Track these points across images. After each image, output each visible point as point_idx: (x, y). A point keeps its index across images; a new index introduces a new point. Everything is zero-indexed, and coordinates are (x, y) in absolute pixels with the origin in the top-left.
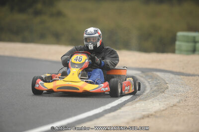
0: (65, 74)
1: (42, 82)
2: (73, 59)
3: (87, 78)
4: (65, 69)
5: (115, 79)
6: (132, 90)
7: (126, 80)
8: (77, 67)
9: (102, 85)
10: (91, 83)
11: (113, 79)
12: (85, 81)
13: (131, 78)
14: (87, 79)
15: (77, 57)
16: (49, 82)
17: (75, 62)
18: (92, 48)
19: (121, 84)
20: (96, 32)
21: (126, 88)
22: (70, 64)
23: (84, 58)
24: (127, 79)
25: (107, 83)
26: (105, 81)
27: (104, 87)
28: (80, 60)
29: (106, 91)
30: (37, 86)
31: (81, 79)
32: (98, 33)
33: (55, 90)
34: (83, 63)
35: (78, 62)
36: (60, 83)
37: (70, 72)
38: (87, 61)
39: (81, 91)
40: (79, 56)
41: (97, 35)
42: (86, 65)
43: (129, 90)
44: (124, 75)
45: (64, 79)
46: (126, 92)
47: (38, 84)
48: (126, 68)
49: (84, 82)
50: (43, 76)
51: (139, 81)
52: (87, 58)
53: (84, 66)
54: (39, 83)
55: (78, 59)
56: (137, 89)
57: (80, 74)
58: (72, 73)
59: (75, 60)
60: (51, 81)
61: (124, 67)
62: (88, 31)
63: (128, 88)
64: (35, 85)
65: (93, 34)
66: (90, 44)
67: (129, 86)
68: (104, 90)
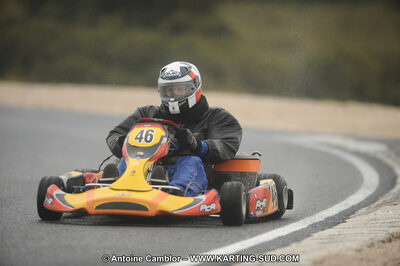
0: (112, 173)
1: (60, 192)
2: (132, 138)
4: (114, 160)
5: (235, 183)
6: (273, 208)
7: (258, 184)
8: (141, 157)
9: (203, 197)
10: (175, 193)
11: (229, 183)
12: (163, 190)
13: (271, 181)
14: (166, 184)
15: (142, 132)
16: (78, 192)
17: (136, 143)
18: (177, 110)
19: (248, 195)
20: (185, 71)
21: (259, 204)
22: (125, 148)
23: (158, 134)
24: (262, 182)
25: (213, 192)
26: (209, 189)
27: (207, 202)
29: (213, 212)
30: (49, 201)
31: (153, 183)
32: (190, 73)
33: (92, 210)
34: (156, 146)
35: (143, 144)
36: (104, 193)
38: (165, 140)
39: (151, 212)
40: (146, 128)
41: (187, 78)
42: (164, 150)
43: (265, 209)
44: (255, 174)
45: (112, 185)
46: (259, 214)
47: (52, 197)
48: (257, 156)
49: (159, 191)
50: (64, 178)
51: (289, 186)
52: (164, 134)
53: (158, 152)
54: (54, 194)
55: (144, 136)
56: (286, 206)
57: (149, 171)
58: (132, 170)
59: (136, 138)
60: (82, 190)
61: (254, 154)
62: (167, 71)
63: (264, 204)
64: (44, 199)
65: (177, 77)
66: (173, 99)
67: (265, 200)
68: (207, 210)
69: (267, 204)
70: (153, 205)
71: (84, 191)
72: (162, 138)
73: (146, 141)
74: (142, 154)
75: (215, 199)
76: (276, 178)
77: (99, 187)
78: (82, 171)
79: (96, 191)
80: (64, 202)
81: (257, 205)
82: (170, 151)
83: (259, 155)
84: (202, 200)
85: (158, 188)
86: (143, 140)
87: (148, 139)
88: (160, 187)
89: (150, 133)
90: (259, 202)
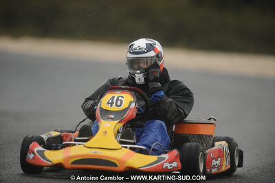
0: (87, 133)
1: (40, 148)
2: (104, 103)
3: (134, 141)
4: (88, 122)
5: (194, 144)
6: (226, 165)
7: (213, 146)
8: (113, 119)
9: (166, 156)
10: (141, 151)
11: (189, 144)
12: (131, 148)
13: (224, 143)
14: (134, 144)
15: (113, 98)
16: (56, 149)
17: (108, 107)
18: (142, 80)
19: (204, 155)
20: (150, 47)
21: (214, 162)
22: (98, 112)
23: (127, 100)
24: (217, 144)
25: (175, 152)
26: (173, 149)
27: (169, 160)
28: (119, 102)
29: (174, 169)
30: (31, 156)
31: (122, 143)
33: (68, 165)
34: (125, 110)
35: (114, 108)
36: (79, 151)
38: (133, 105)
39: (120, 168)
40: (117, 94)
41: (152, 54)
42: (132, 113)
43: (219, 167)
44: (210, 136)
45: (85, 144)
46: (214, 171)
47: (33, 153)
48: (212, 121)
49: (128, 150)
50: (45, 137)
52: (132, 100)
53: (127, 116)
54: (36, 150)
55: (115, 101)
56: (237, 164)
57: (118, 132)
58: (103, 131)
59: (108, 103)
60: (59, 148)
61: (210, 119)
62: (134, 47)
63: (218, 162)
64: (26, 154)
65: (143, 52)
66: (139, 72)
67: (219, 159)
68: (169, 168)
69: (221, 162)
70: (122, 162)
71: (62, 148)
72: (131, 102)
73: (117, 105)
74: (113, 116)
75: (176, 157)
76: (229, 141)
77: (75, 145)
78: (60, 132)
79: (72, 148)
80: (44, 157)
81: (213, 164)
82: (137, 114)
83: (215, 120)
84: (164, 158)
85: (126, 147)
86: (114, 105)
87: (119, 104)
88: (129, 146)
89: (120, 98)
90: (214, 160)
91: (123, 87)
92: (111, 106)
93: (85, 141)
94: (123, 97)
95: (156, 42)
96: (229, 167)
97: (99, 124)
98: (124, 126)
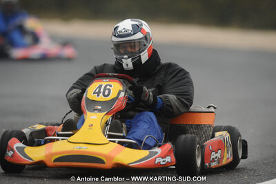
0: (71, 127)
1: (21, 145)
2: (91, 93)
3: (124, 134)
4: (73, 115)
5: (189, 136)
6: (227, 158)
7: (213, 136)
8: (99, 110)
9: (159, 150)
10: (130, 146)
11: (183, 136)
12: (119, 143)
13: (225, 133)
14: (123, 137)
15: (100, 86)
16: (39, 144)
17: (95, 98)
19: (202, 147)
20: (137, 29)
21: (214, 155)
22: (83, 102)
23: (115, 89)
24: (217, 134)
25: (169, 146)
26: (165, 142)
27: (162, 155)
28: (107, 91)
29: (168, 164)
31: (110, 136)
32: (142, 31)
33: (50, 163)
34: (114, 100)
35: (101, 98)
36: (61, 147)
37: (84, 121)
38: (122, 94)
39: (108, 165)
40: (104, 83)
41: (139, 35)
42: (121, 104)
43: (220, 160)
44: (210, 126)
45: (69, 139)
46: (214, 165)
47: (12, 150)
48: (212, 109)
49: (116, 144)
50: (26, 131)
51: (243, 137)
52: (121, 89)
53: (116, 106)
54: (15, 147)
55: (102, 90)
56: (240, 155)
57: (107, 124)
58: (89, 124)
59: (94, 93)
60: (42, 143)
61: (209, 107)
62: (119, 30)
63: (218, 155)
65: (129, 35)
66: (126, 57)
67: (219, 151)
68: (162, 163)
69: (222, 155)
70: (109, 158)
72: (120, 92)
73: (104, 95)
74: (100, 107)
75: (170, 151)
77: (58, 140)
78: (46, 125)
79: (55, 144)
80: (25, 155)
81: (212, 157)
82: (127, 104)
83: (215, 108)
84: (157, 153)
85: (114, 142)
86: (101, 94)
87: (106, 94)
88: (117, 140)
89: (108, 87)
90: (213, 153)
91: (110, 74)
92: (98, 96)
93: (69, 135)
94: (111, 86)
95: (143, 22)
96: (231, 159)
97: (85, 116)
98: (113, 117)
